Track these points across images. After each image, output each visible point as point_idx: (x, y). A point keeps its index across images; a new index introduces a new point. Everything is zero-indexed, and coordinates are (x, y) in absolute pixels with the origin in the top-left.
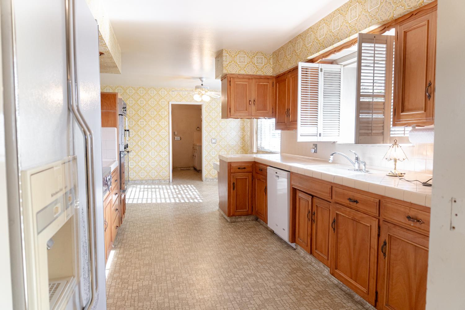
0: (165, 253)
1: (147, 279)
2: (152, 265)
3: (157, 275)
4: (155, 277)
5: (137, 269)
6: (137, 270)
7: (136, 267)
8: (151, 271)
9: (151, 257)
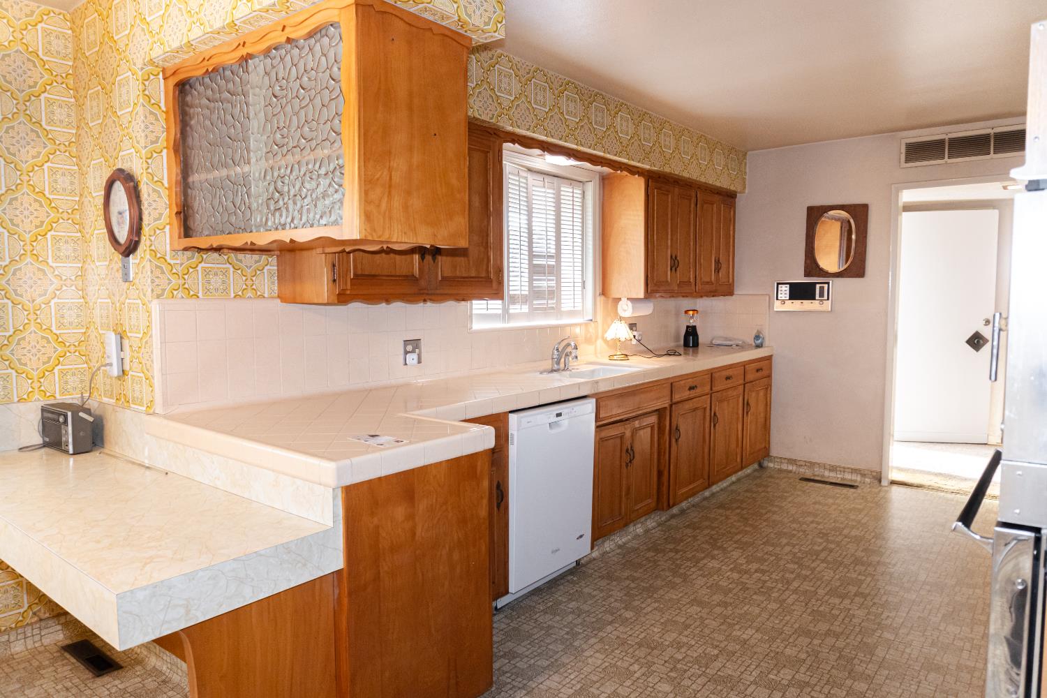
0: (863, 685)
1: (947, 635)
2: (923, 664)
3: (921, 634)
4: (928, 633)
5: (967, 667)
6: (968, 663)
7: (969, 673)
8: (932, 648)
9: (914, 687)
